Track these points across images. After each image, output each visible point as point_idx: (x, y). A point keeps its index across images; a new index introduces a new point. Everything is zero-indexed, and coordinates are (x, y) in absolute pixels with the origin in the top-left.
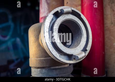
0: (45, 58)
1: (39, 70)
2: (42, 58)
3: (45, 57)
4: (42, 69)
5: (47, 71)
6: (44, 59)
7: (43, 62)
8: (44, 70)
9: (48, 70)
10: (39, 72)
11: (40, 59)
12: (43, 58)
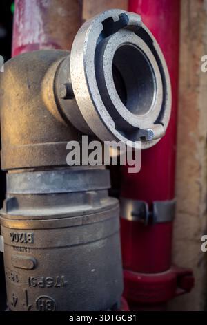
0: (57, 143)
1: (38, 174)
2: (50, 143)
3: (59, 141)
4: (49, 172)
5: (62, 176)
6: (56, 145)
7: (54, 153)
8: (53, 174)
9: (66, 173)
10: (38, 181)
11: (44, 146)
12: (54, 143)
